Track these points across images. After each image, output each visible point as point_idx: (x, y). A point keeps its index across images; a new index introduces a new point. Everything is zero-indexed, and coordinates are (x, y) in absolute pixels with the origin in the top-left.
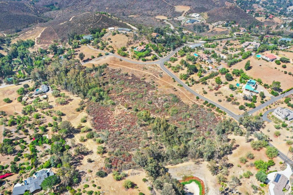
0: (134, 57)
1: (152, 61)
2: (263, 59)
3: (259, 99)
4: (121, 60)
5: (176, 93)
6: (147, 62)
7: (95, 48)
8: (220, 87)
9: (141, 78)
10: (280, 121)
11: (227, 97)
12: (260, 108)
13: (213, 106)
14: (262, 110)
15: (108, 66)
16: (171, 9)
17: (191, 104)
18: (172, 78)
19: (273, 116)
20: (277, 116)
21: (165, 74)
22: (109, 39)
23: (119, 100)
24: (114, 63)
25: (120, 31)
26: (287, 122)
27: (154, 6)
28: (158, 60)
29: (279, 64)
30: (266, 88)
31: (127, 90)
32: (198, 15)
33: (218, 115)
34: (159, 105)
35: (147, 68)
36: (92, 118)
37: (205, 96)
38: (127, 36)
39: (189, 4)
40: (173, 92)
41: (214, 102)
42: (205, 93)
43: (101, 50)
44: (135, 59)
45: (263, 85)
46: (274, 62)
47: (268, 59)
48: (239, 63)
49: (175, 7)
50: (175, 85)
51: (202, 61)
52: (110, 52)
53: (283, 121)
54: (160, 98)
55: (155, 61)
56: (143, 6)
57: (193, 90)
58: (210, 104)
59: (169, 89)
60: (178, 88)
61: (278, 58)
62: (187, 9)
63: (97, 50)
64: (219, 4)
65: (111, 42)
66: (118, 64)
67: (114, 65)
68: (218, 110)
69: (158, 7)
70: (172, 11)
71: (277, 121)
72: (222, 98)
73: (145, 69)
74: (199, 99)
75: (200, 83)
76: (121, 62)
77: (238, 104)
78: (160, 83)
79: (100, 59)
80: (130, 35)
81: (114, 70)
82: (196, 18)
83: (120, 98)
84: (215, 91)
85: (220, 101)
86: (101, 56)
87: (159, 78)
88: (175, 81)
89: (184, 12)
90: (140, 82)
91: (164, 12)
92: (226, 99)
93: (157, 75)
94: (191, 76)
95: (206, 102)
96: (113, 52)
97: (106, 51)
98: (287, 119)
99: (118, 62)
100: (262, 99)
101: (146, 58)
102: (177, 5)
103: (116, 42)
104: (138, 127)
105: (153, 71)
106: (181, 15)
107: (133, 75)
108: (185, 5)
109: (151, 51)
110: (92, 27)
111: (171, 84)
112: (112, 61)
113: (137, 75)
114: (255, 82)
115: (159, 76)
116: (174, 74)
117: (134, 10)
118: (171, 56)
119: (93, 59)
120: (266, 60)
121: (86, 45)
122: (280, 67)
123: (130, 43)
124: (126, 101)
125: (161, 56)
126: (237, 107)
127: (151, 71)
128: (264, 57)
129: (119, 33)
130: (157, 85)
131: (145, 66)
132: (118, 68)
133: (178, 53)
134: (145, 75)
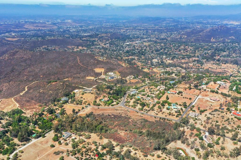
0: (105, 105)
1: (117, 105)
2: (171, 93)
3: (181, 111)
4: (98, 108)
6: (114, 106)
7: (75, 105)
8: (162, 110)
9: (119, 115)
10: (194, 118)
11: (168, 114)
12: (184, 115)
13: (165, 119)
14: (185, 115)
15: (93, 113)
16: (92, 72)
17: (154, 121)
18: (135, 111)
19: (190, 117)
20: (191, 116)
21: (130, 110)
22: (82, 98)
23: (116, 129)
24: (96, 111)
25: (86, 92)
26: (196, 118)
27: (79, 70)
28: (120, 104)
29: (179, 94)
30: (180, 106)
31: (116, 123)
32: (112, 73)
33: (169, 122)
34: (140, 125)
35: (117, 109)
36: (113, 140)
37: (158, 116)
38: (92, 93)
39: (102, 67)
41: (164, 117)
42: (157, 114)
43: (80, 105)
44: (106, 106)
45: (179, 105)
46: (176, 94)
47: (174, 93)
48: (162, 97)
49: (94, 69)
50: (139, 114)
51: (144, 100)
52: (88, 105)
53: (195, 117)
54: (138, 122)
55: (118, 105)
56: (71, 72)
57: (150, 114)
58: (163, 118)
59: (138, 117)
60: (142, 115)
61: (178, 92)
62: (103, 70)
63: (78, 105)
64: (116, 64)
65: (84, 99)
66: (98, 111)
67: (96, 112)
68: (167, 120)
69: (83, 71)
70: (93, 73)
71: (193, 118)
72: (166, 114)
73: (117, 110)
74: (156, 118)
75: (151, 110)
76: (99, 109)
77: (174, 115)
78: (131, 115)
79: (84, 110)
80: (93, 93)
81: (99, 114)
82: (113, 75)
83: (116, 128)
84: (161, 113)
85: (166, 116)
86: (84, 108)
87: (129, 113)
88: (138, 113)
89: (102, 72)
90: (120, 117)
91: (88, 74)
92: (168, 115)
93: (126, 111)
94: (144, 108)
95: (160, 118)
96: (89, 105)
97: (85, 105)
98: (195, 116)
99: (97, 110)
100: (182, 111)
101: (113, 104)
102: (95, 68)
103: (87, 98)
104: (139, 137)
105: (122, 110)
106: (101, 75)
107: (113, 115)
108: (100, 67)
109: (113, 100)
110: (63, 92)
111: (137, 114)
112: (93, 110)
113: (115, 114)
114: (175, 104)
115: (127, 112)
116: (134, 109)
117: (65, 75)
118: (124, 101)
119: (80, 111)
120: (173, 94)
121: (67, 104)
122: (180, 96)
123: (96, 98)
124: (121, 128)
125: (120, 101)
126: (175, 117)
127: (121, 110)
128: (172, 92)
129: (86, 93)
130: (130, 117)
131: (115, 108)
132: (101, 113)
133: (127, 98)
134: (120, 113)
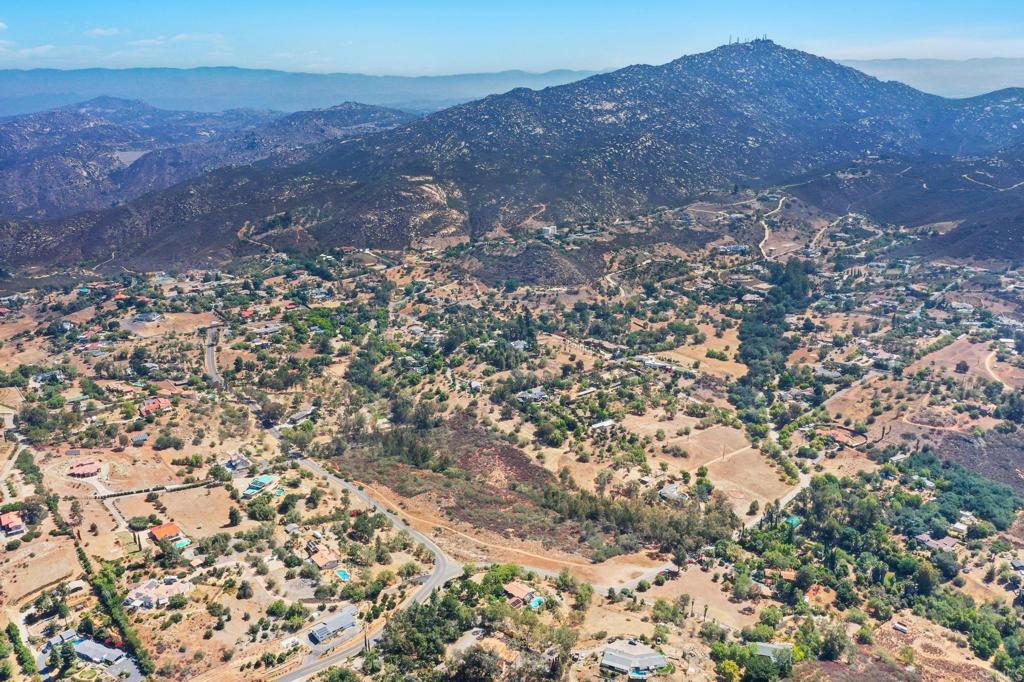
5: (401, 499)
9: (483, 529)
15: (591, 559)
17: (375, 484)
18: (411, 526)
21: (428, 534)
24: (577, 566)
28: (455, 576)
35: (479, 552)
40: (407, 501)
42: (344, 491)
50: (402, 514)
57: (366, 503)
58: (341, 478)
59: (415, 509)
60: (398, 509)
65: (643, 620)
73: (484, 550)
79: (633, 580)
86: (638, 589)
88: (404, 521)
93: (446, 532)
103: (628, 620)
105: (460, 540)
107: (507, 536)
111: (410, 518)
113: (496, 536)
115: (443, 530)
119: (655, 579)
131: (485, 557)
132: (557, 555)
133: (397, 600)
134: (476, 534)
